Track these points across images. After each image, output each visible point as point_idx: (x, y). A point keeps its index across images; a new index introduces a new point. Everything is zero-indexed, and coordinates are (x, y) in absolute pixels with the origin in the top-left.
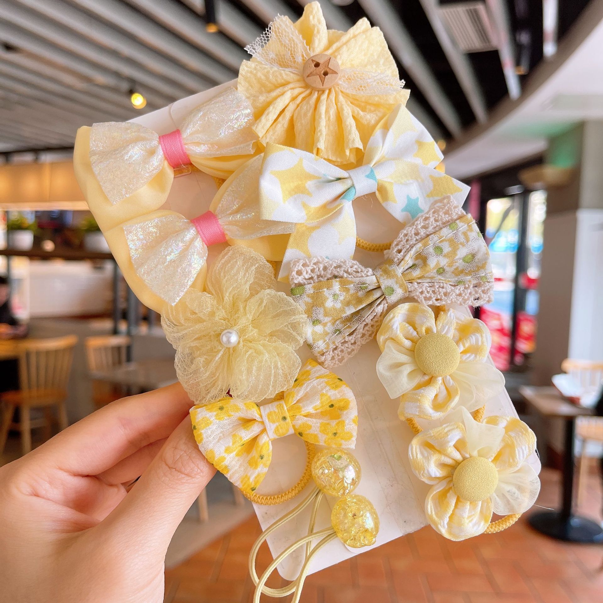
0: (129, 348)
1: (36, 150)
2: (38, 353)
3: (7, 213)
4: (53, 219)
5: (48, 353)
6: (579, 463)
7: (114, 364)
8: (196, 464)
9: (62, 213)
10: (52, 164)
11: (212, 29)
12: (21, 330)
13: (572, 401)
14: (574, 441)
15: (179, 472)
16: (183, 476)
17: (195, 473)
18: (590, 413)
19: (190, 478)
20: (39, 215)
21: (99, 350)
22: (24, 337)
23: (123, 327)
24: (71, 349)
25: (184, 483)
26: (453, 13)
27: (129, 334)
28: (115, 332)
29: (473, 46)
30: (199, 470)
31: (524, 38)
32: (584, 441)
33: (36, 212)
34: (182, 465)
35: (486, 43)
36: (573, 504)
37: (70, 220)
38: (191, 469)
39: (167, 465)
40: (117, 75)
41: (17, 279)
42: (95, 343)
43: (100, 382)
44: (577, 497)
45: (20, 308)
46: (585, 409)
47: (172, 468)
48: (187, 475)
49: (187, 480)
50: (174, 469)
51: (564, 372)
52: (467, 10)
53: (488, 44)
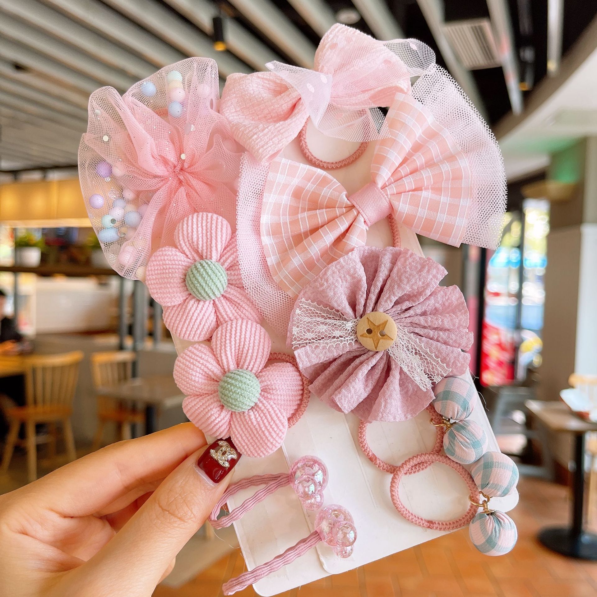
0: (134, 364)
1: (44, 169)
2: (44, 369)
3: (14, 230)
4: (59, 236)
5: (54, 369)
6: (589, 478)
7: (120, 380)
8: (190, 508)
9: (69, 230)
10: (60, 182)
11: (220, 47)
13: (581, 416)
14: (583, 456)
15: (172, 514)
16: (176, 519)
19: (182, 522)
20: (45, 232)
21: (104, 365)
23: (128, 342)
24: (76, 365)
25: (176, 527)
26: (458, 31)
27: (134, 349)
28: (121, 348)
29: (477, 62)
30: (192, 514)
31: (528, 54)
32: (593, 456)
33: (43, 229)
34: (176, 508)
35: (490, 59)
36: (583, 521)
37: (77, 238)
38: (185, 513)
39: (161, 506)
41: (23, 296)
42: (101, 358)
43: (105, 397)
44: (587, 514)
45: (26, 324)
46: (594, 424)
47: (165, 510)
48: (180, 519)
49: (179, 524)
50: (168, 511)
51: (571, 387)
52: (472, 28)
53: (492, 61)
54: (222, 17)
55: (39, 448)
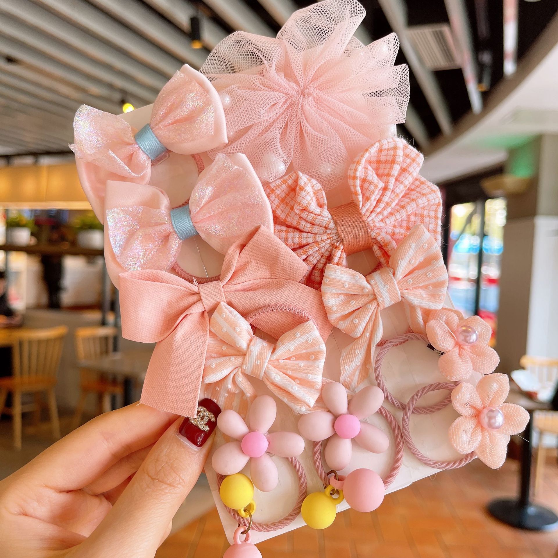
0: (115, 339)
1: (36, 154)
2: (30, 342)
3: (6, 211)
4: (50, 217)
5: (40, 342)
6: (537, 454)
7: (101, 353)
8: (178, 474)
9: (59, 212)
10: (50, 167)
11: (197, 45)
12: (16, 320)
13: (530, 395)
14: (532, 433)
15: (161, 482)
17: (177, 482)
18: (546, 407)
19: (172, 488)
21: (87, 339)
22: (19, 326)
23: (111, 318)
24: (61, 338)
25: (167, 493)
26: (420, 34)
27: (115, 325)
28: (103, 323)
29: (439, 64)
30: (181, 479)
31: (486, 58)
32: (541, 433)
33: (36, 210)
34: (165, 475)
35: (450, 61)
36: (531, 492)
38: (174, 479)
39: (150, 476)
40: (111, 86)
42: (84, 333)
43: (87, 370)
44: (534, 486)
45: (17, 299)
46: (541, 403)
47: (155, 479)
48: (170, 485)
49: (170, 490)
50: (157, 479)
51: (522, 368)
52: (433, 32)
53: (452, 63)
54: (199, 17)
55: (24, 416)
